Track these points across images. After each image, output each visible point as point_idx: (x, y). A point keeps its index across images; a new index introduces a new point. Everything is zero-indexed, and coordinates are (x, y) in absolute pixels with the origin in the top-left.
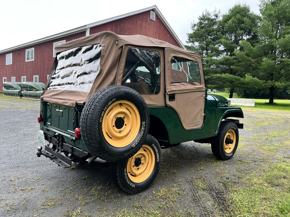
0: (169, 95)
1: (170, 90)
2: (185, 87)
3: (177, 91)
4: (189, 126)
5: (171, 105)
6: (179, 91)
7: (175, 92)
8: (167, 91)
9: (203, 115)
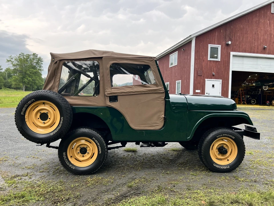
0: (110, 97)
1: (109, 93)
2: (132, 90)
3: (119, 93)
4: (139, 126)
5: (112, 106)
6: (123, 93)
7: (116, 94)
8: (106, 93)
9: (162, 116)
